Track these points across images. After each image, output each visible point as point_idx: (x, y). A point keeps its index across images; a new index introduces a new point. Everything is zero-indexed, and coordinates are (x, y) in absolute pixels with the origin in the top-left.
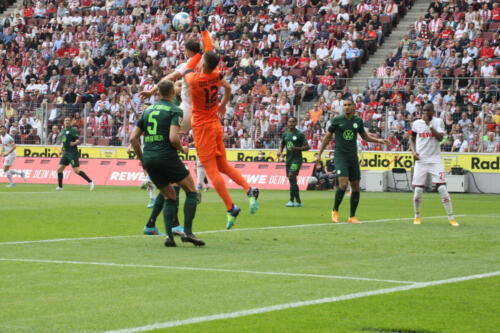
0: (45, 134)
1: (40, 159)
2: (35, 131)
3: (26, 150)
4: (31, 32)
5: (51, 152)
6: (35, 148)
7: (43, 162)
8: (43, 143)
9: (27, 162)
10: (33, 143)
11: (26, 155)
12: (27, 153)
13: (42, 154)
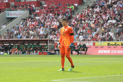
0: (115, 38)
1: (113, 46)
2: (111, 37)
3: (108, 43)
4: (109, 2)
5: (117, 44)
6: (111, 43)
7: (114, 47)
8: (114, 41)
9: (109, 47)
10: (111, 41)
11: (108, 45)
12: (109, 44)
13: (114, 45)
